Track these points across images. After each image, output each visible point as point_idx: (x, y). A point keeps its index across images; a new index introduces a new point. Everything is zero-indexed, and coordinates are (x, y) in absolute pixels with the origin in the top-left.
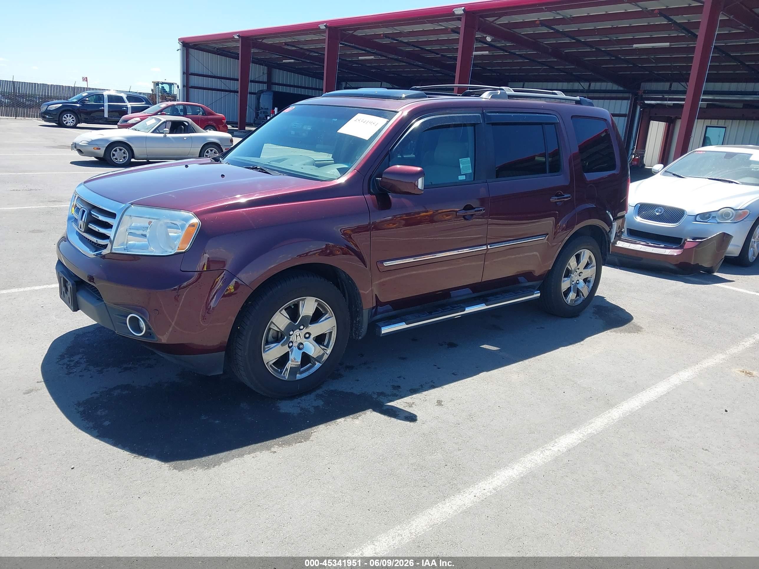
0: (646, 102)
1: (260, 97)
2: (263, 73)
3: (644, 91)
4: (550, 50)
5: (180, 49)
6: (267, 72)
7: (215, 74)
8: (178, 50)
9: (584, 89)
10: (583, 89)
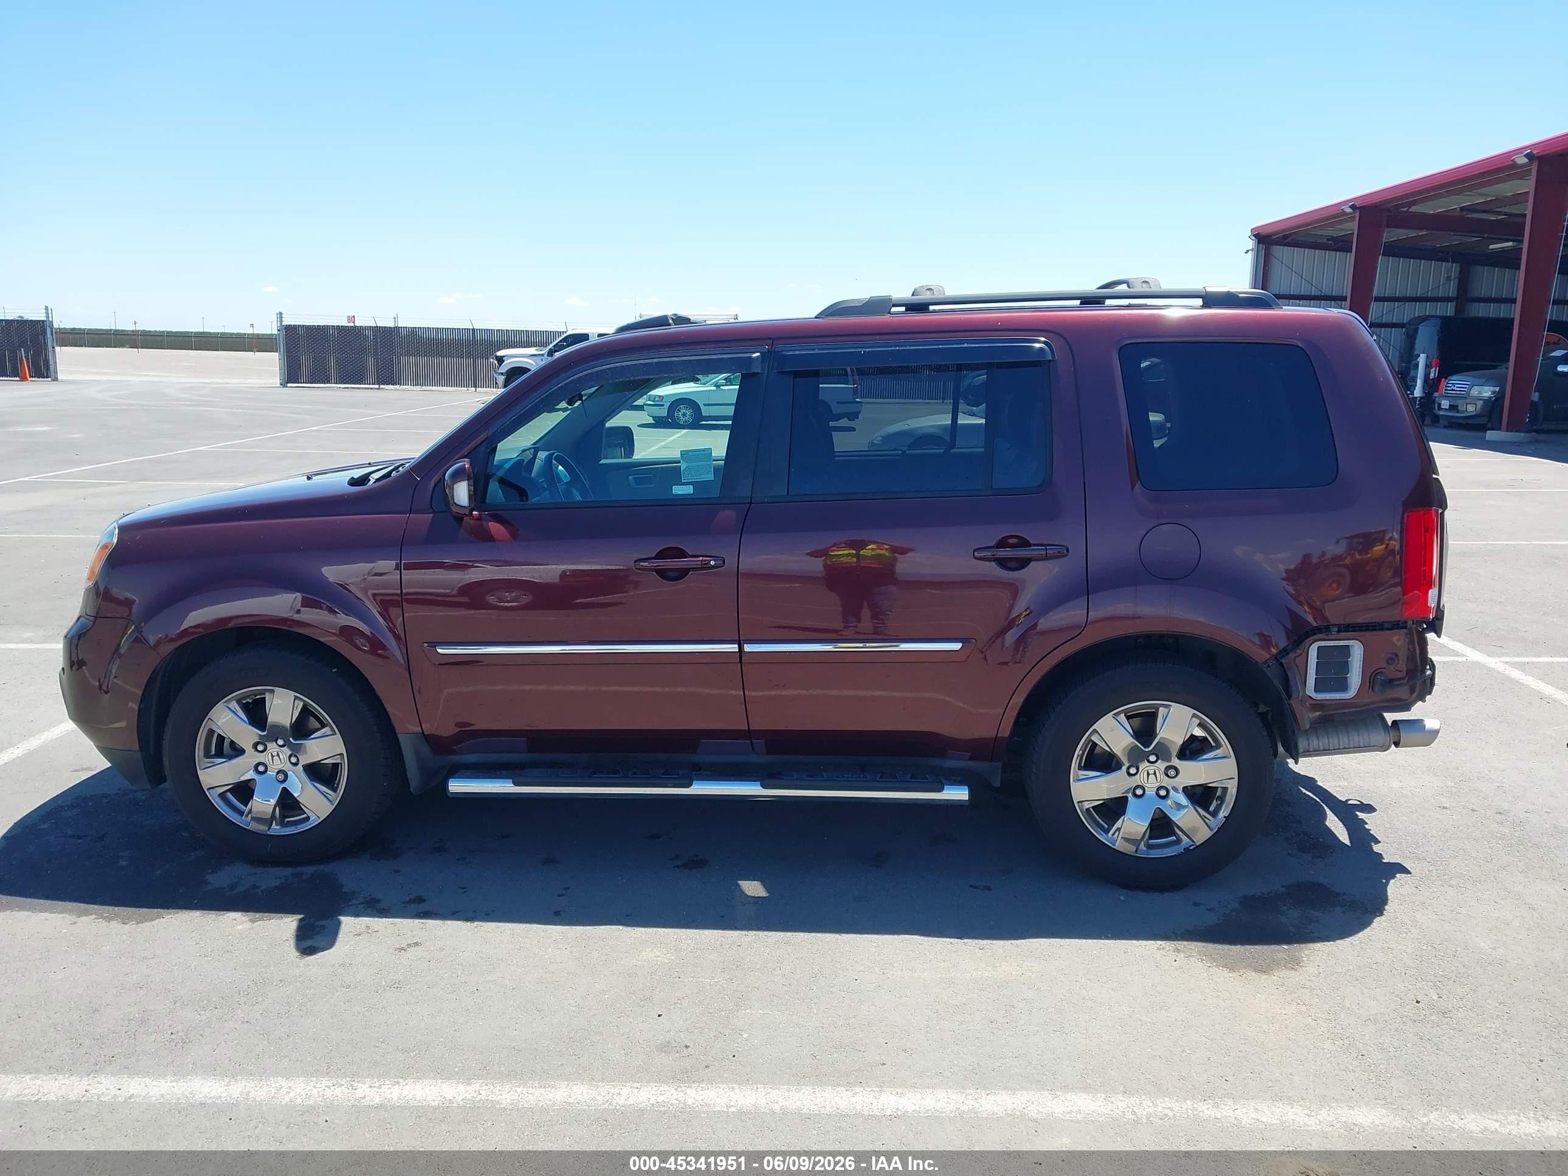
1: (1416, 330)
2: (1449, 279)
5: (1252, 250)
6: (1457, 275)
7: (1326, 291)
8: (1247, 252)
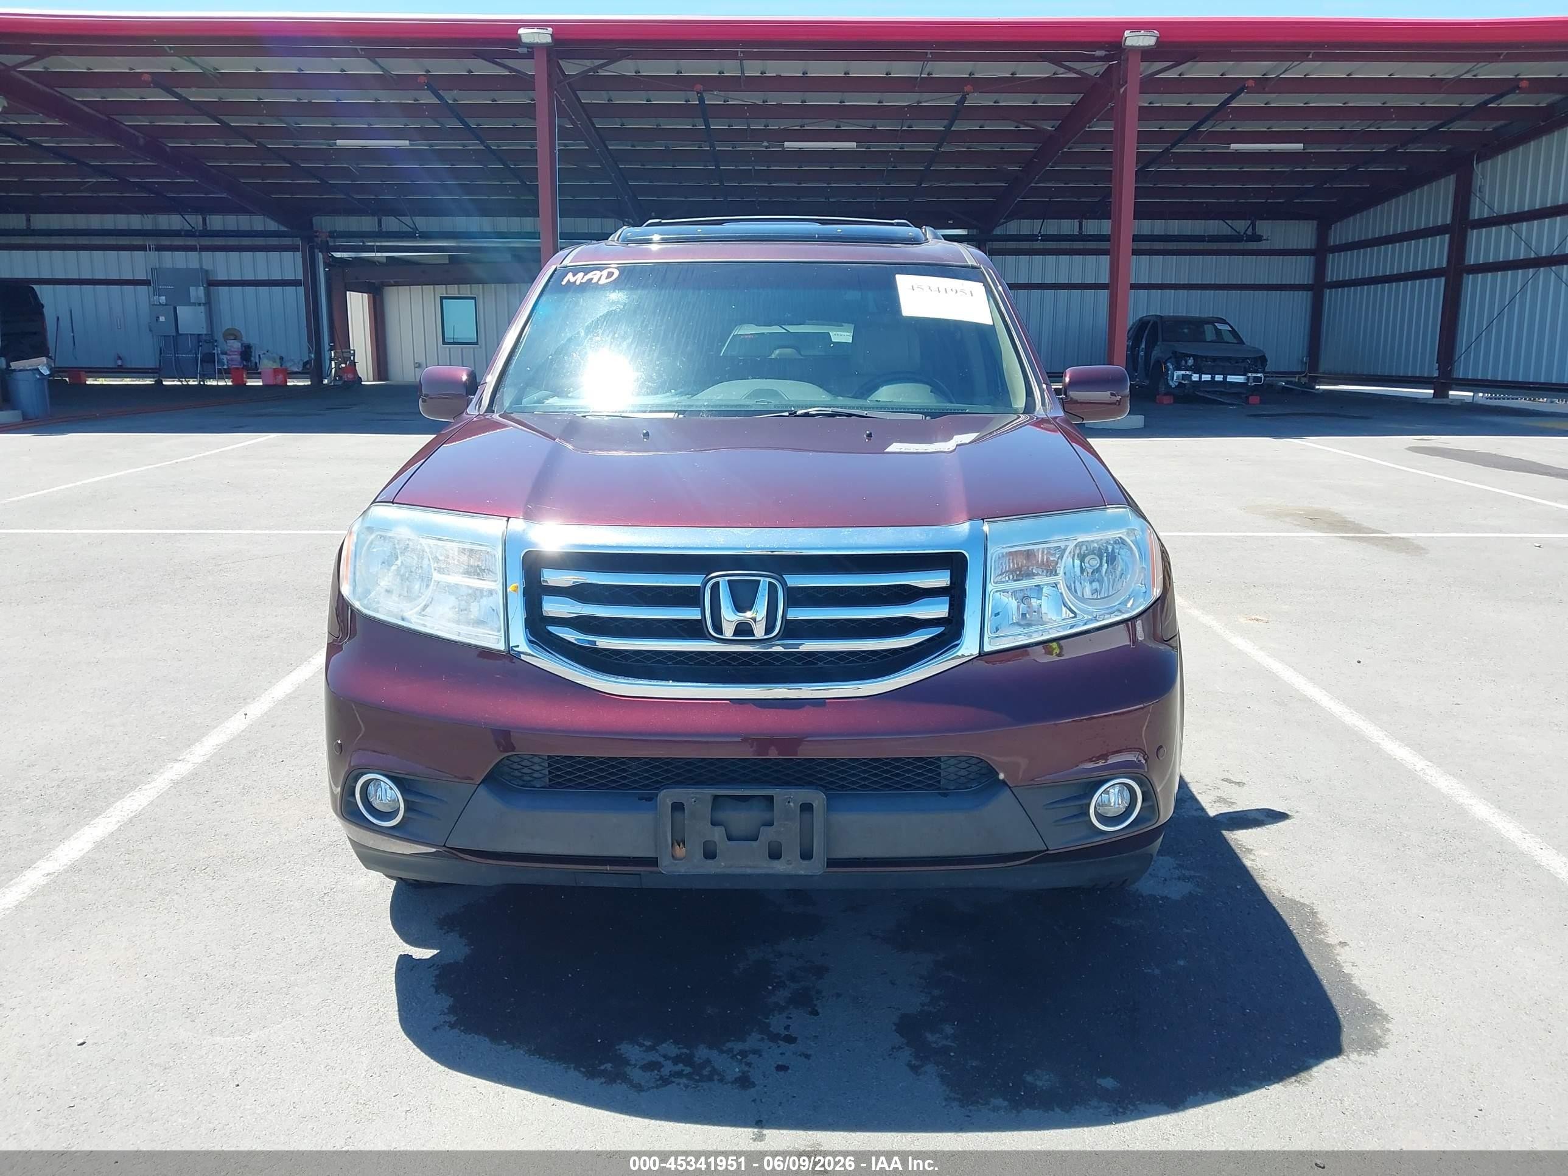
0: (337, 255)
3: (330, 232)
4: (141, 142)
9: (193, 228)
10: (191, 228)
